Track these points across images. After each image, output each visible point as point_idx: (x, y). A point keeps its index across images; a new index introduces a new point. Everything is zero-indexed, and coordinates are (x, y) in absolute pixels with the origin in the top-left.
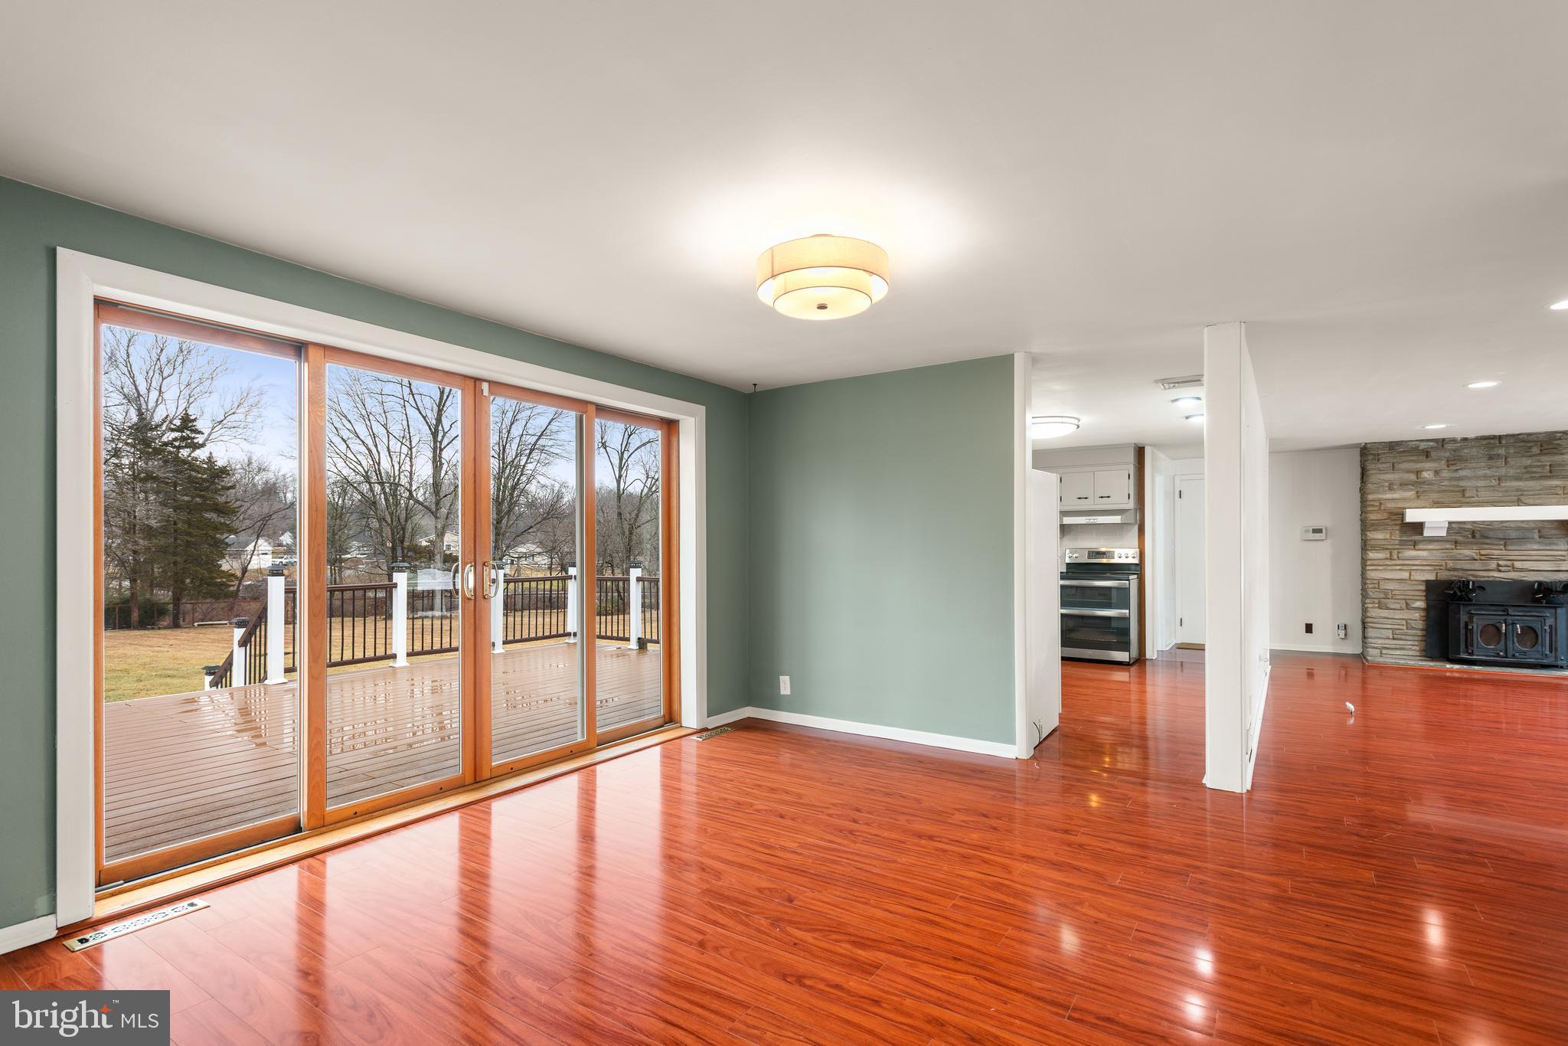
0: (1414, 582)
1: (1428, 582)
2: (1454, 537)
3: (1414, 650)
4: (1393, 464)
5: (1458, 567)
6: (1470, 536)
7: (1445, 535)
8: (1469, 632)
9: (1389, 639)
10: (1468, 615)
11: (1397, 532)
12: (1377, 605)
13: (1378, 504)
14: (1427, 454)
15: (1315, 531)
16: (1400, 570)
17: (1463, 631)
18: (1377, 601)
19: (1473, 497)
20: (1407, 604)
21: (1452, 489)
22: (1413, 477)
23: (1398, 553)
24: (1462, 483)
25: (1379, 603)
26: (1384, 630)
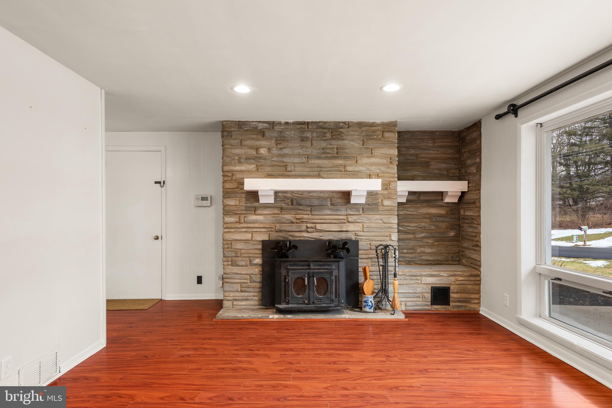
0: (255, 242)
1: (263, 242)
2: (280, 204)
3: (255, 300)
4: (241, 140)
5: (283, 229)
6: (290, 203)
7: (273, 202)
8: (287, 284)
9: (237, 291)
10: (286, 270)
11: (244, 199)
12: (230, 263)
13: (231, 175)
14: (263, 133)
15: (204, 199)
16: (245, 232)
17: (283, 284)
18: (230, 259)
19: (292, 171)
20: (250, 261)
21: (278, 164)
22: (254, 152)
23: (245, 217)
24: (285, 160)
25: (232, 261)
26: (234, 285)
